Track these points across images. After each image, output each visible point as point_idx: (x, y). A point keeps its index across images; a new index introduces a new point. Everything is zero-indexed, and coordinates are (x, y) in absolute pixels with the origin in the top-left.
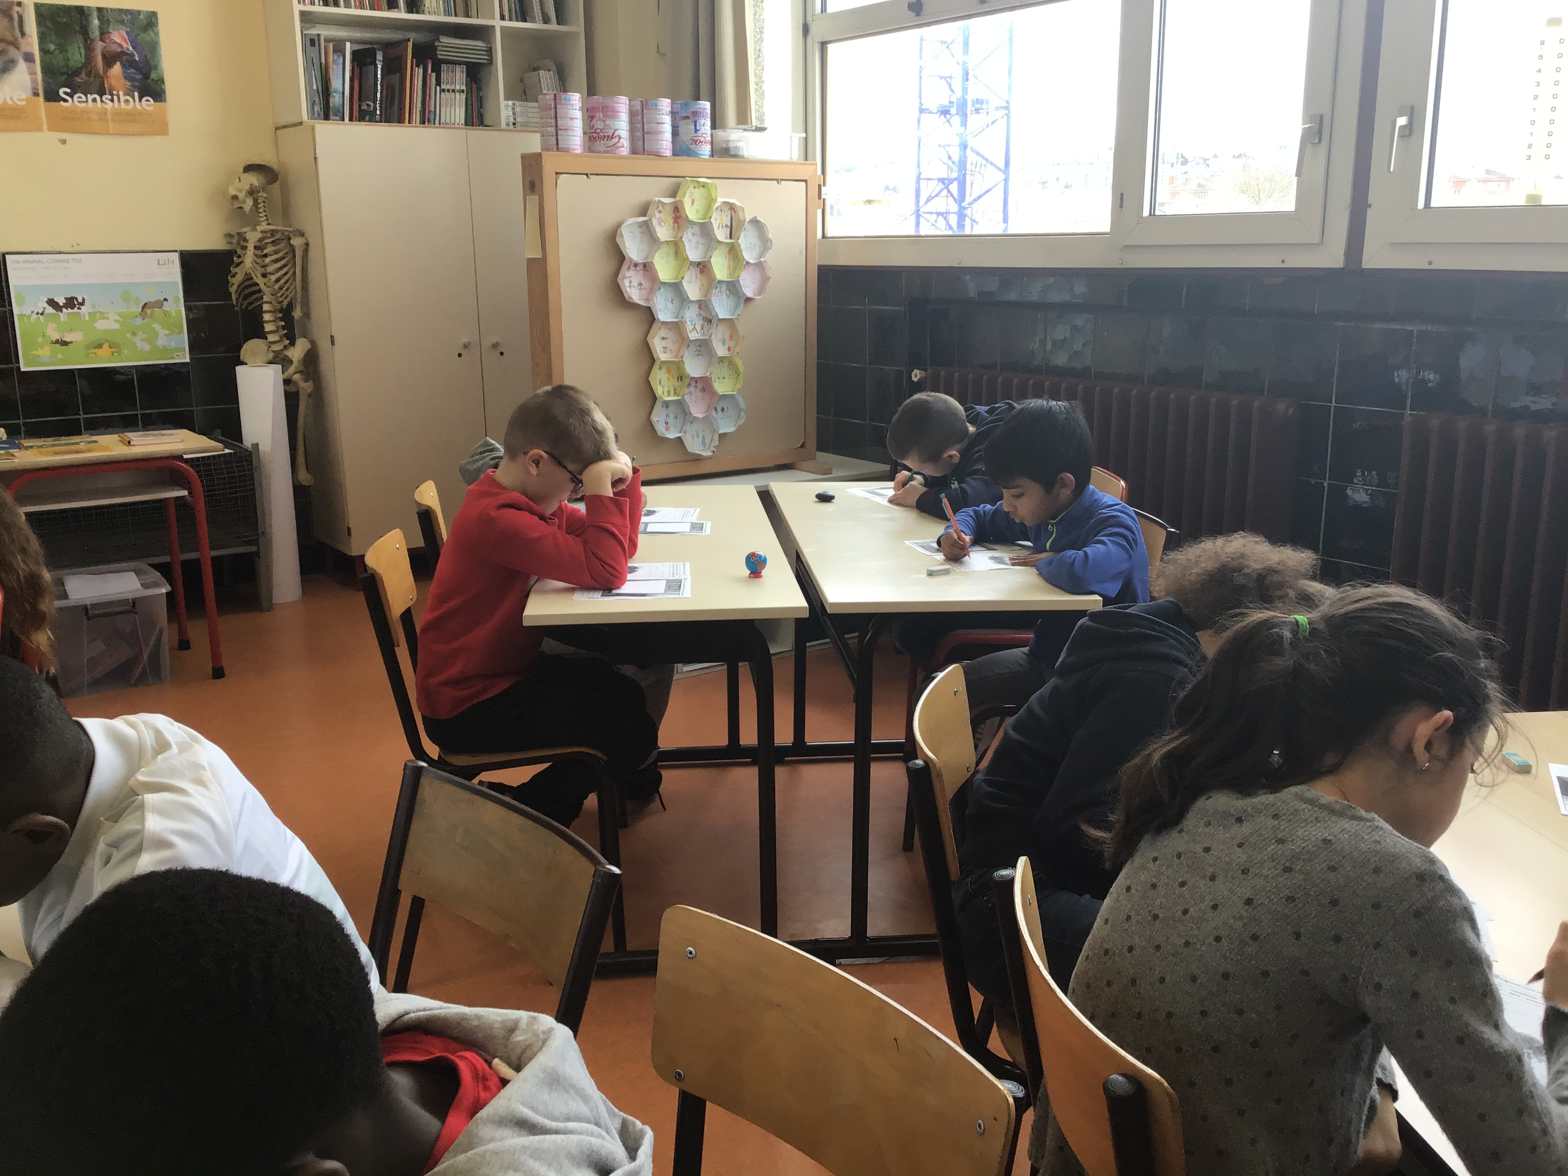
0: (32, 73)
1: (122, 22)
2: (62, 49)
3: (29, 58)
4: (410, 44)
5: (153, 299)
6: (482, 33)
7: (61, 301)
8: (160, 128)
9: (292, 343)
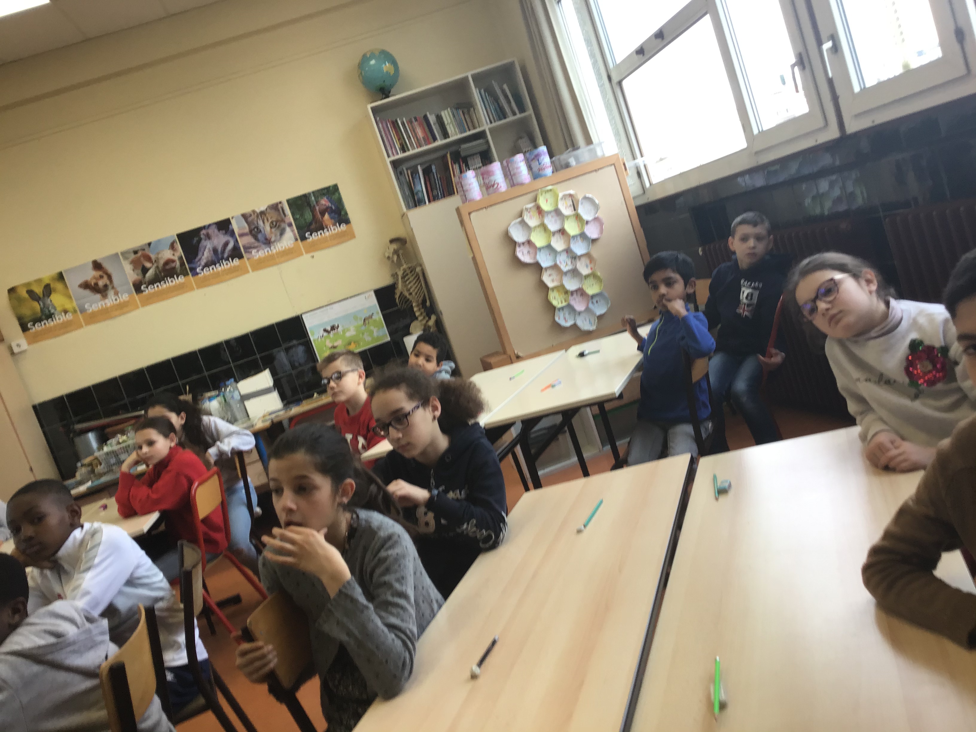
0: (293, 231)
1: (324, 194)
2: (302, 215)
3: (290, 225)
4: (448, 155)
5: (367, 315)
6: (481, 135)
7: (329, 328)
8: (353, 236)
9: (430, 318)
